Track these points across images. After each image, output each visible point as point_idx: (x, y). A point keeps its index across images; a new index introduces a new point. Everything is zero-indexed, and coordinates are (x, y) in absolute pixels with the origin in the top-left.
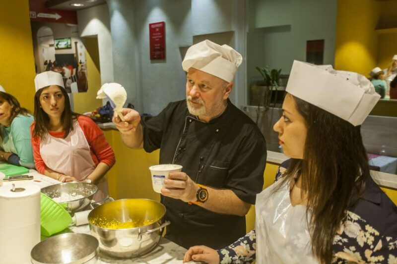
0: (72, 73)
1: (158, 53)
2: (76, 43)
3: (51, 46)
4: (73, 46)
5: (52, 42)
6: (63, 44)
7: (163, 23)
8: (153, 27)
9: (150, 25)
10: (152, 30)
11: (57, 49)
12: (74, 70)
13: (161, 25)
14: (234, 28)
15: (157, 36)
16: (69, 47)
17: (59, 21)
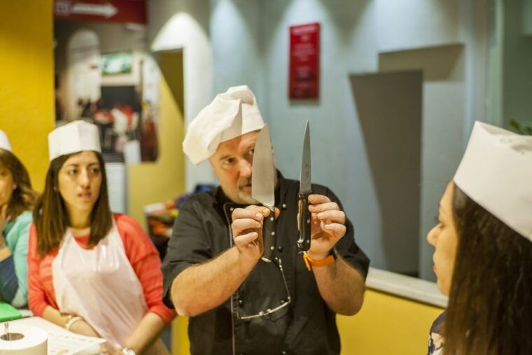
0: (130, 123)
1: (304, 85)
2: (142, 63)
3: (94, 67)
4: (136, 68)
5: (97, 60)
6: (116, 64)
7: (317, 26)
8: (297, 31)
9: (292, 29)
10: (295, 39)
11: (105, 74)
12: (135, 118)
13: (312, 29)
14: (463, 37)
15: (304, 51)
16: (126, 71)
17: (113, 19)
